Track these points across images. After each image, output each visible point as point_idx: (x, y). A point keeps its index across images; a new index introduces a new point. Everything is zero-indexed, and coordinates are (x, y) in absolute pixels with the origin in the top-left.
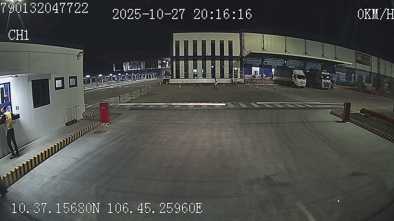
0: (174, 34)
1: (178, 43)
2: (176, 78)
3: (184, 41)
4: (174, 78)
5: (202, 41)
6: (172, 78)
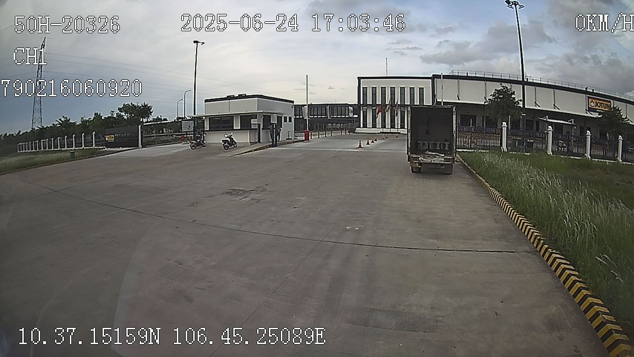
1: (365, 89)
2: (363, 127)
3: (372, 87)
4: (362, 126)
6: (360, 127)
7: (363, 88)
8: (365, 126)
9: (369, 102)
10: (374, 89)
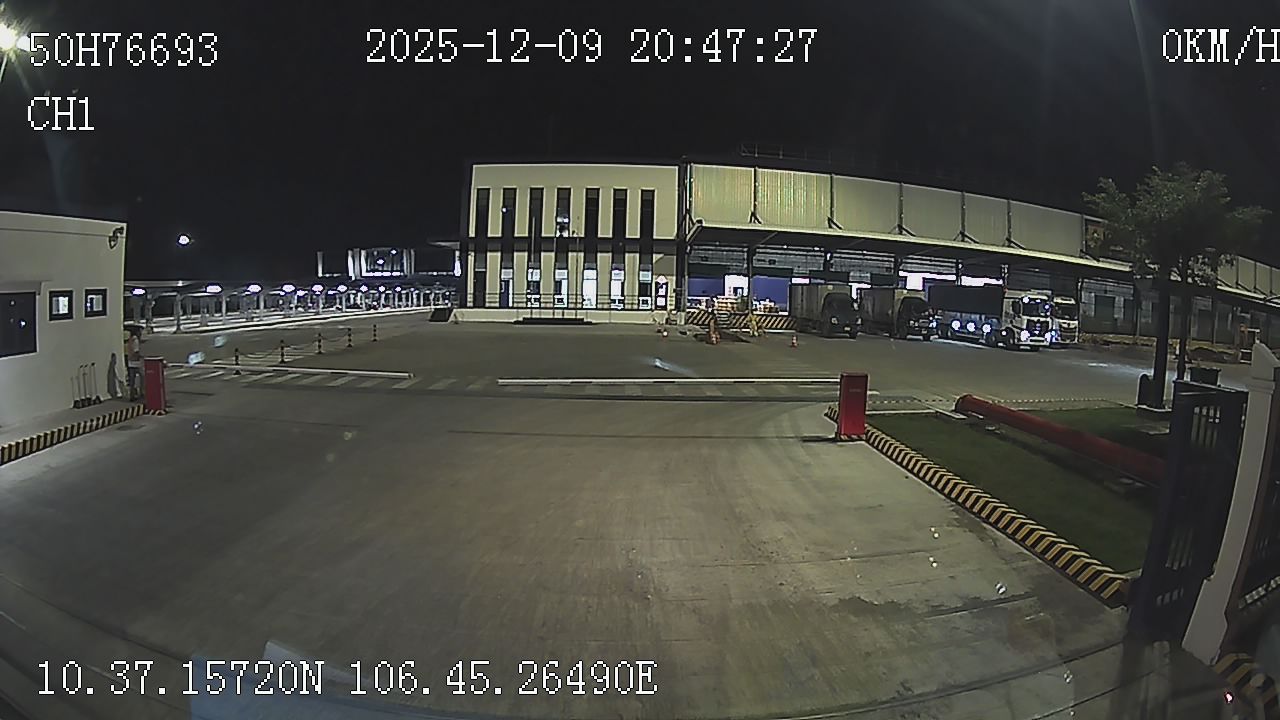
0: (474, 166)
1: (483, 195)
2: (474, 307)
3: (504, 189)
4: (469, 304)
5: (559, 189)
6: (463, 305)
7: (478, 190)
8: (480, 302)
9: (495, 230)
10: (509, 197)
